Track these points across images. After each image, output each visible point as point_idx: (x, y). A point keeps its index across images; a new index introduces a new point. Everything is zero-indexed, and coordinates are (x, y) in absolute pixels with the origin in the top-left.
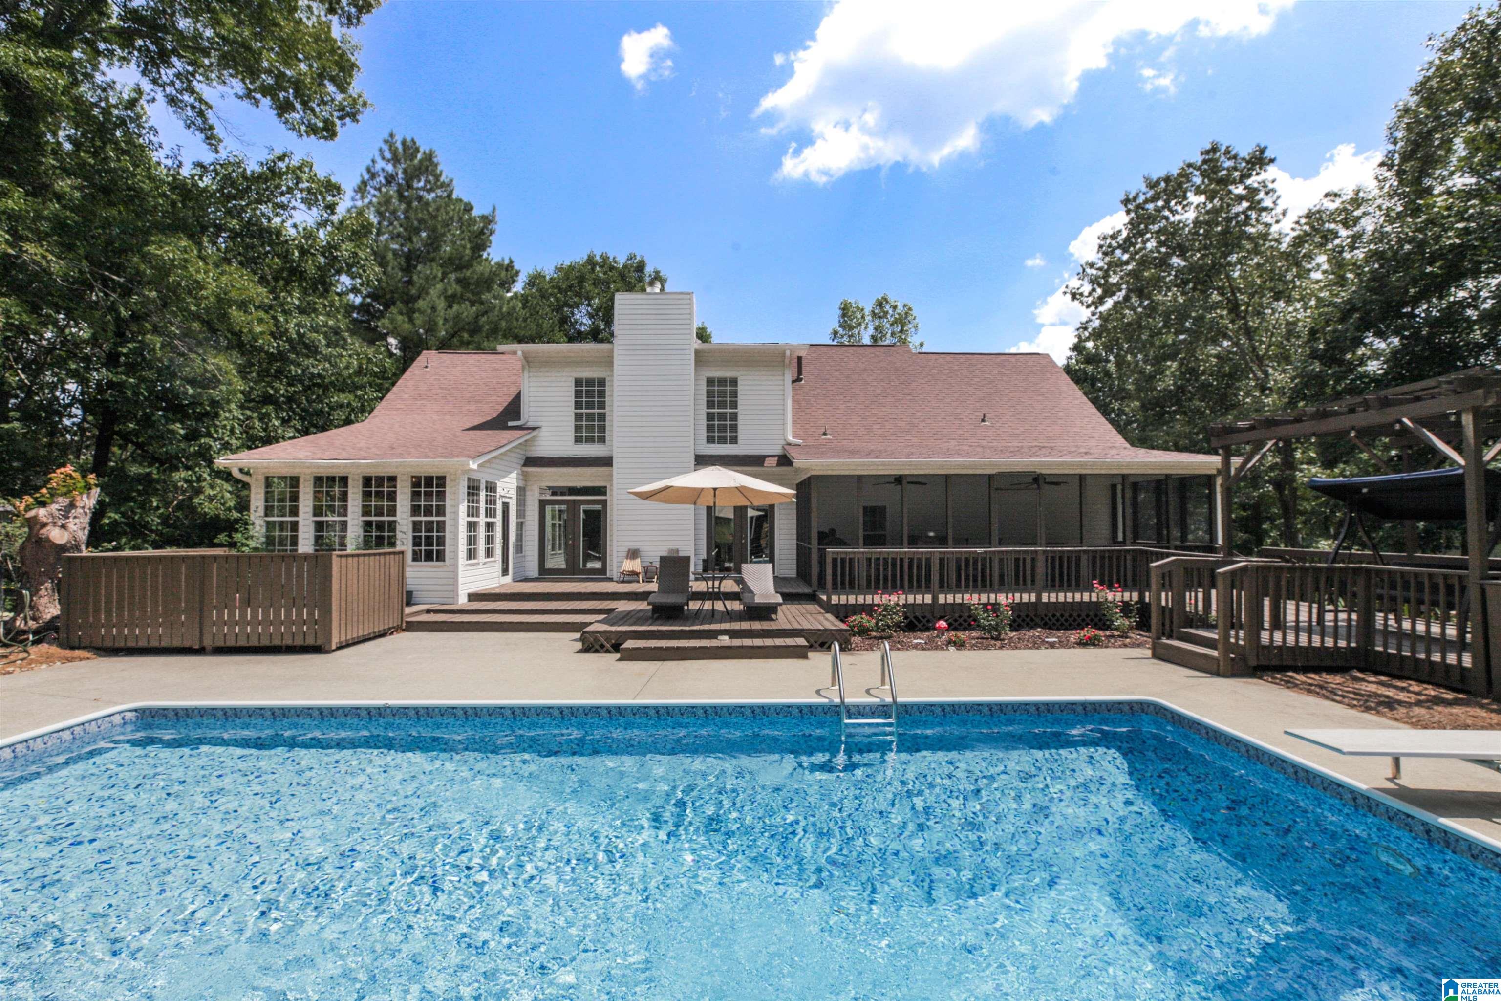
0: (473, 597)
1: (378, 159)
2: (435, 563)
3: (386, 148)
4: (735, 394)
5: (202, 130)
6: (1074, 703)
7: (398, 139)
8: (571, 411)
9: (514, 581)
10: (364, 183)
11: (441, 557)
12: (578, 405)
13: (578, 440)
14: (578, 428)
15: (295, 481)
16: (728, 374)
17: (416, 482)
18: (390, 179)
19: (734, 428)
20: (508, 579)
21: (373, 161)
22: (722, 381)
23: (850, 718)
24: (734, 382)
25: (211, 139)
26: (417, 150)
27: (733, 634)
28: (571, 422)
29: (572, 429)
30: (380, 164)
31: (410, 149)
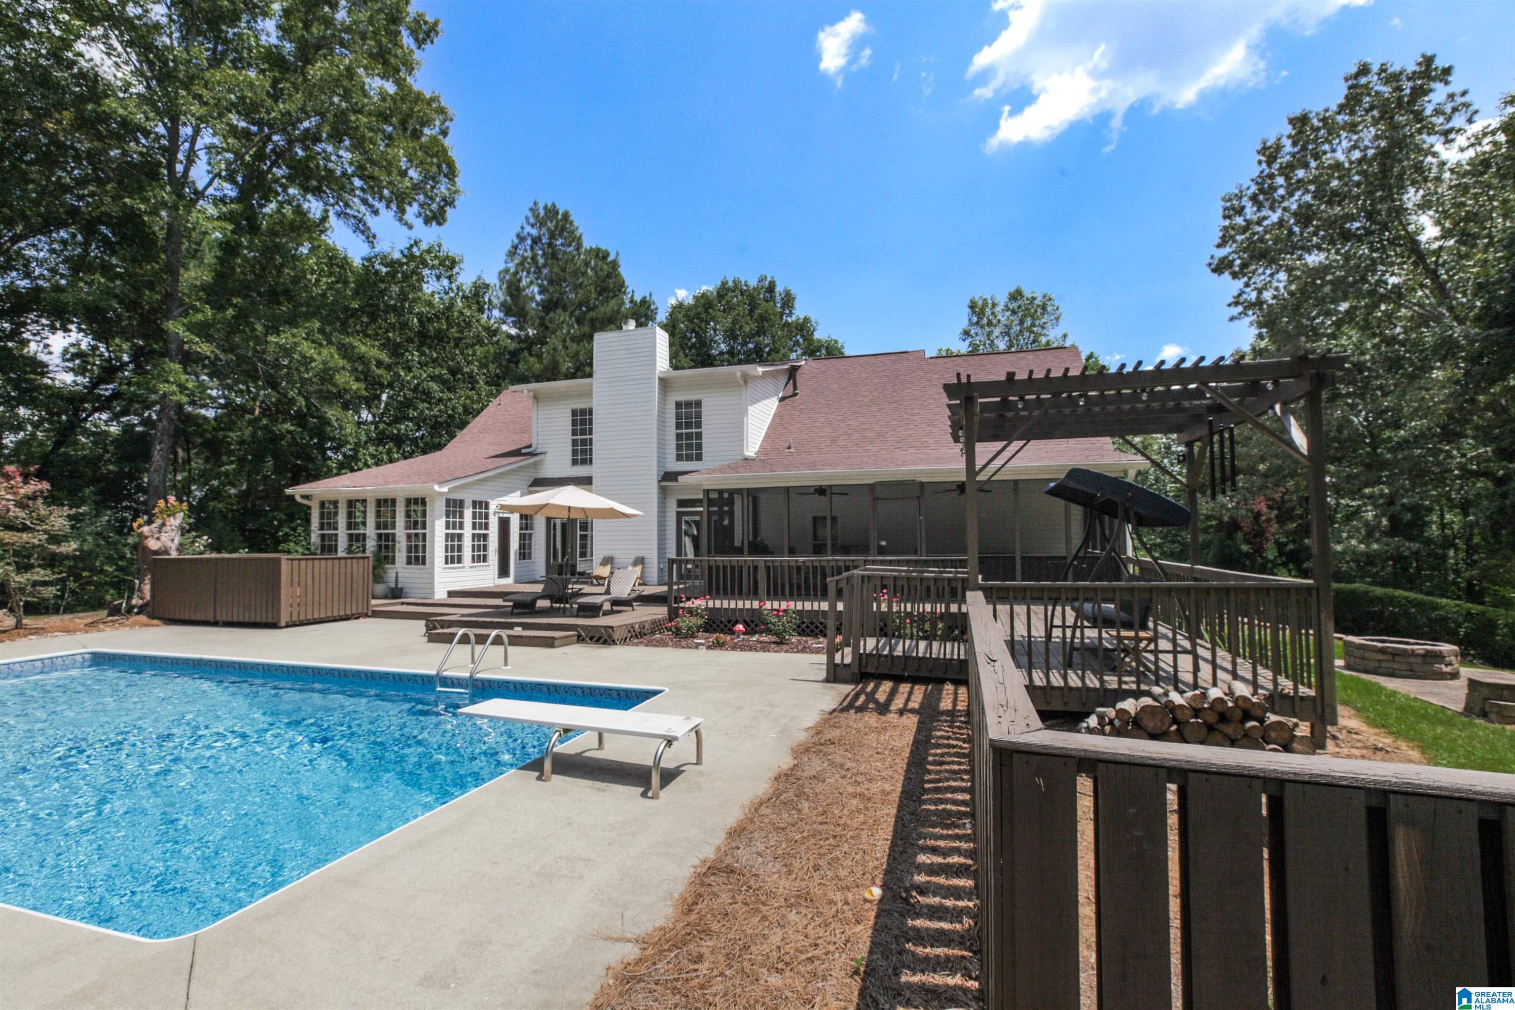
0: (451, 594)
1: (525, 225)
2: (420, 566)
3: (530, 214)
4: (699, 415)
5: (363, 232)
6: (610, 689)
7: (541, 205)
8: (569, 437)
9: (517, 581)
10: (515, 247)
11: (424, 563)
12: (574, 433)
13: (575, 462)
14: (575, 453)
15: (335, 503)
16: (692, 397)
17: (409, 502)
18: (536, 241)
19: (699, 446)
20: (510, 580)
21: (522, 228)
22: (688, 404)
23: (441, 686)
24: (698, 404)
25: (370, 238)
26: (557, 213)
27: (525, 626)
28: (569, 448)
29: (570, 453)
30: (528, 229)
31: (551, 212)
